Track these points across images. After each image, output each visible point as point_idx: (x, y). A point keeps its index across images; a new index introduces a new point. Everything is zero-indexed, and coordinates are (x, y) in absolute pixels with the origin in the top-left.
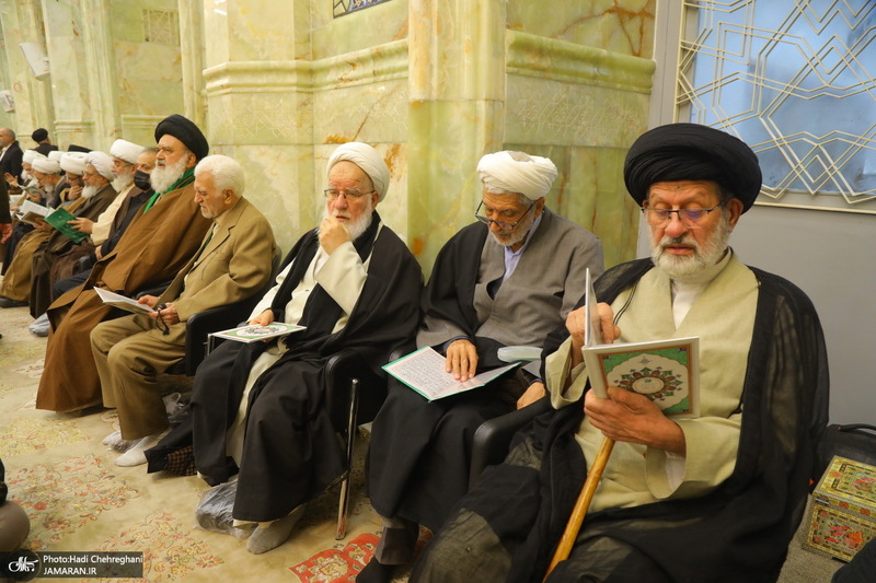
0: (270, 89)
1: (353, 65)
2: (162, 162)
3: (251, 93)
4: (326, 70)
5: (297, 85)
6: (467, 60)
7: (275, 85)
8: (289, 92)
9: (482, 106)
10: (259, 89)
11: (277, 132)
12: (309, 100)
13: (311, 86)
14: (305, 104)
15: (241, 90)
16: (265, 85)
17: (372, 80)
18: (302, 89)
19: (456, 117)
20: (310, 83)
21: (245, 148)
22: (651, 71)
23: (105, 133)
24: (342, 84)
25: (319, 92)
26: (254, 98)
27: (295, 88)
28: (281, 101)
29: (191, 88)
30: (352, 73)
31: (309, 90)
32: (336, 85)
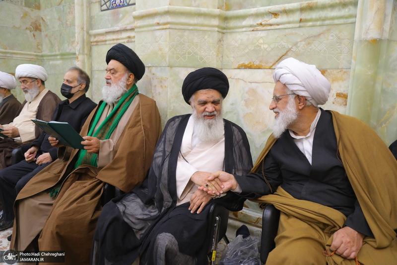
0: (199, 28)
1: (275, 15)
2: (109, 81)
3: (185, 30)
5: (218, 27)
7: (202, 25)
8: (211, 31)
10: (191, 28)
11: (202, 59)
12: (222, 37)
13: (224, 29)
14: (220, 41)
15: (177, 27)
16: (194, 25)
17: (298, 25)
18: (220, 30)
20: (225, 26)
21: (177, 69)
24: (260, 28)
25: (231, 33)
26: (186, 33)
27: (216, 29)
28: (206, 37)
29: (83, 29)
31: (223, 31)
32: (253, 28)
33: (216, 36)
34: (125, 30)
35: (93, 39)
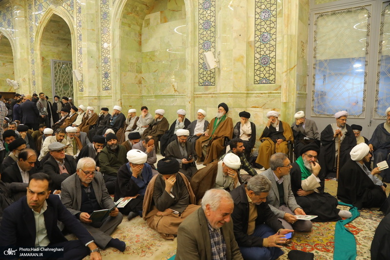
0: (241, 97)
1: (262, 94)
4: (253, 94)
6: (293, 96)
9: (295, 103)
17: (268, 97)
19: (290, 105)
22: (306, 94)
23: (116, 100)
26: (237, 99)
27: (245, 97)
28: (243, 99)
30: (261, 95)
31: (247, 97)
32: (256, 97)
33: (245, 99)
34: (211, 94)
35: (195, 96)
